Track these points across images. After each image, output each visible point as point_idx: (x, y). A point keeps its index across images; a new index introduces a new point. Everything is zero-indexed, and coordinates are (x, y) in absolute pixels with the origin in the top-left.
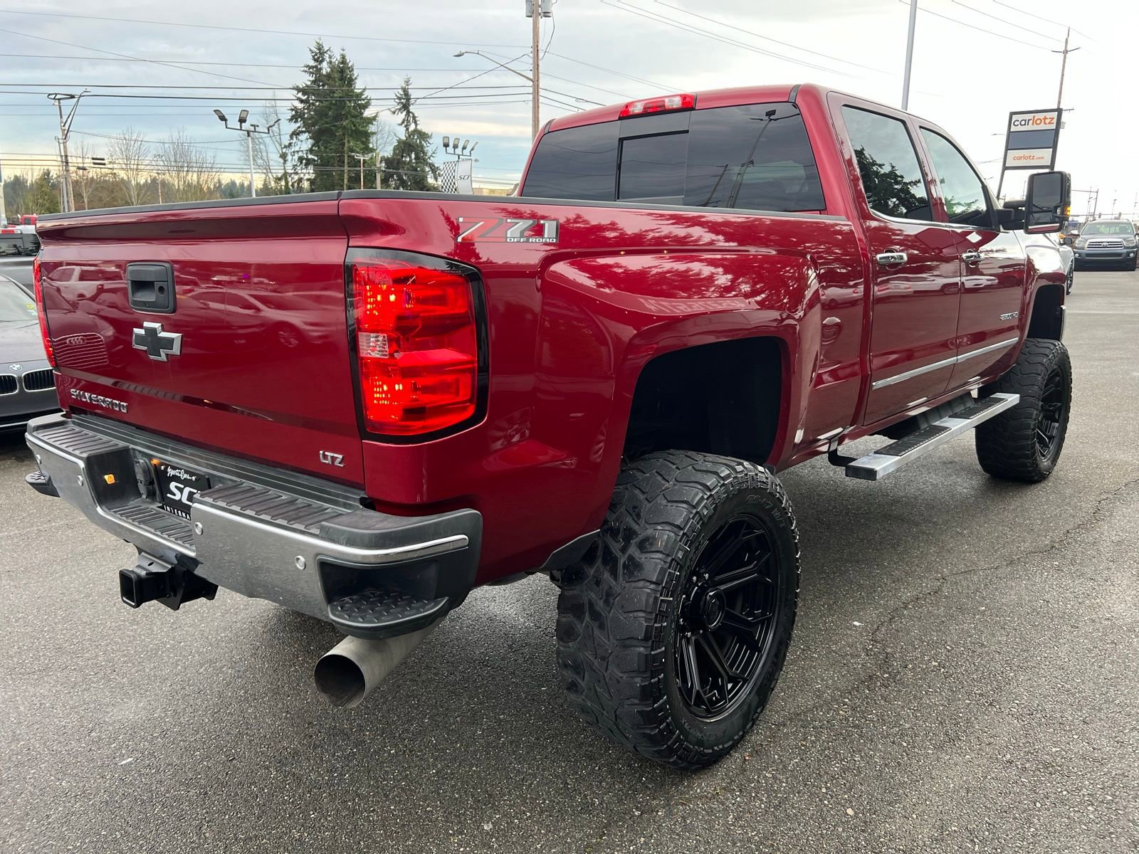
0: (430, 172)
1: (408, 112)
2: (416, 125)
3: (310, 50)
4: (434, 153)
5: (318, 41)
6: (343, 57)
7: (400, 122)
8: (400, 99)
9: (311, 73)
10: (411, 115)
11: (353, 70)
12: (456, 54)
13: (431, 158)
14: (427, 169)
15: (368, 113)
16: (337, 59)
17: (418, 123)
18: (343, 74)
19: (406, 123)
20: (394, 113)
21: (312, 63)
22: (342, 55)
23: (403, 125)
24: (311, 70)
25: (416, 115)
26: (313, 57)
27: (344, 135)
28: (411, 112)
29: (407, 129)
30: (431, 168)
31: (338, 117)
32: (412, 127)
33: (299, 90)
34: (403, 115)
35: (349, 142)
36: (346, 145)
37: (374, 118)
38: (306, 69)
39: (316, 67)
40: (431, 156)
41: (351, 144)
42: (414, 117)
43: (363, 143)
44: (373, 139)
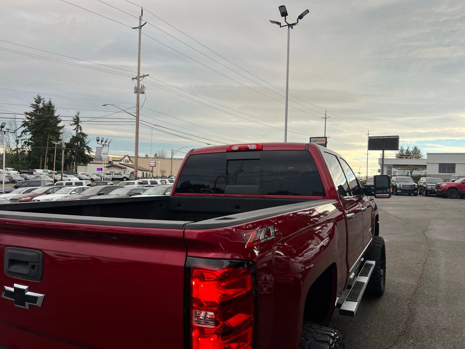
0: (87, 150)
1: (78, 125)
2: (81, 130)
3: (35, 98)
4: (89, 142)
5: (38, 95)
6: (50, 102)
7: (74, 129)
8: (74, 120)
9: (34, 107)
10: (79, 126)
11: (54, 107)
12: (103, 105)
13: (87, 144)
14: (85, 148)
15: (60, 125)
16: (47, 102)
17: (82, 130)
18: (49, 108)
19: (76, 129)
20: (71, 125)
21: (35, 103)
22: (50, 101)
23: (75, 130)
24: (34, 106)
25: (81, 127)
26: (36, 101)
27: (47, 133)
28: (79, 125)
29: (77, 132)
30: (87, 148)
31: (45, 126)
32: (79, 131)
33: (27, 114)
34: (75, 126)
35: (50, 136)
36: (48, 138)
37: (63, 127)
38: (31, 105)
39: (36, 105)
40: (87, 143)
41: (51, 137)
42: (80, 128)
43: (56, 137)
44: (61, 135)
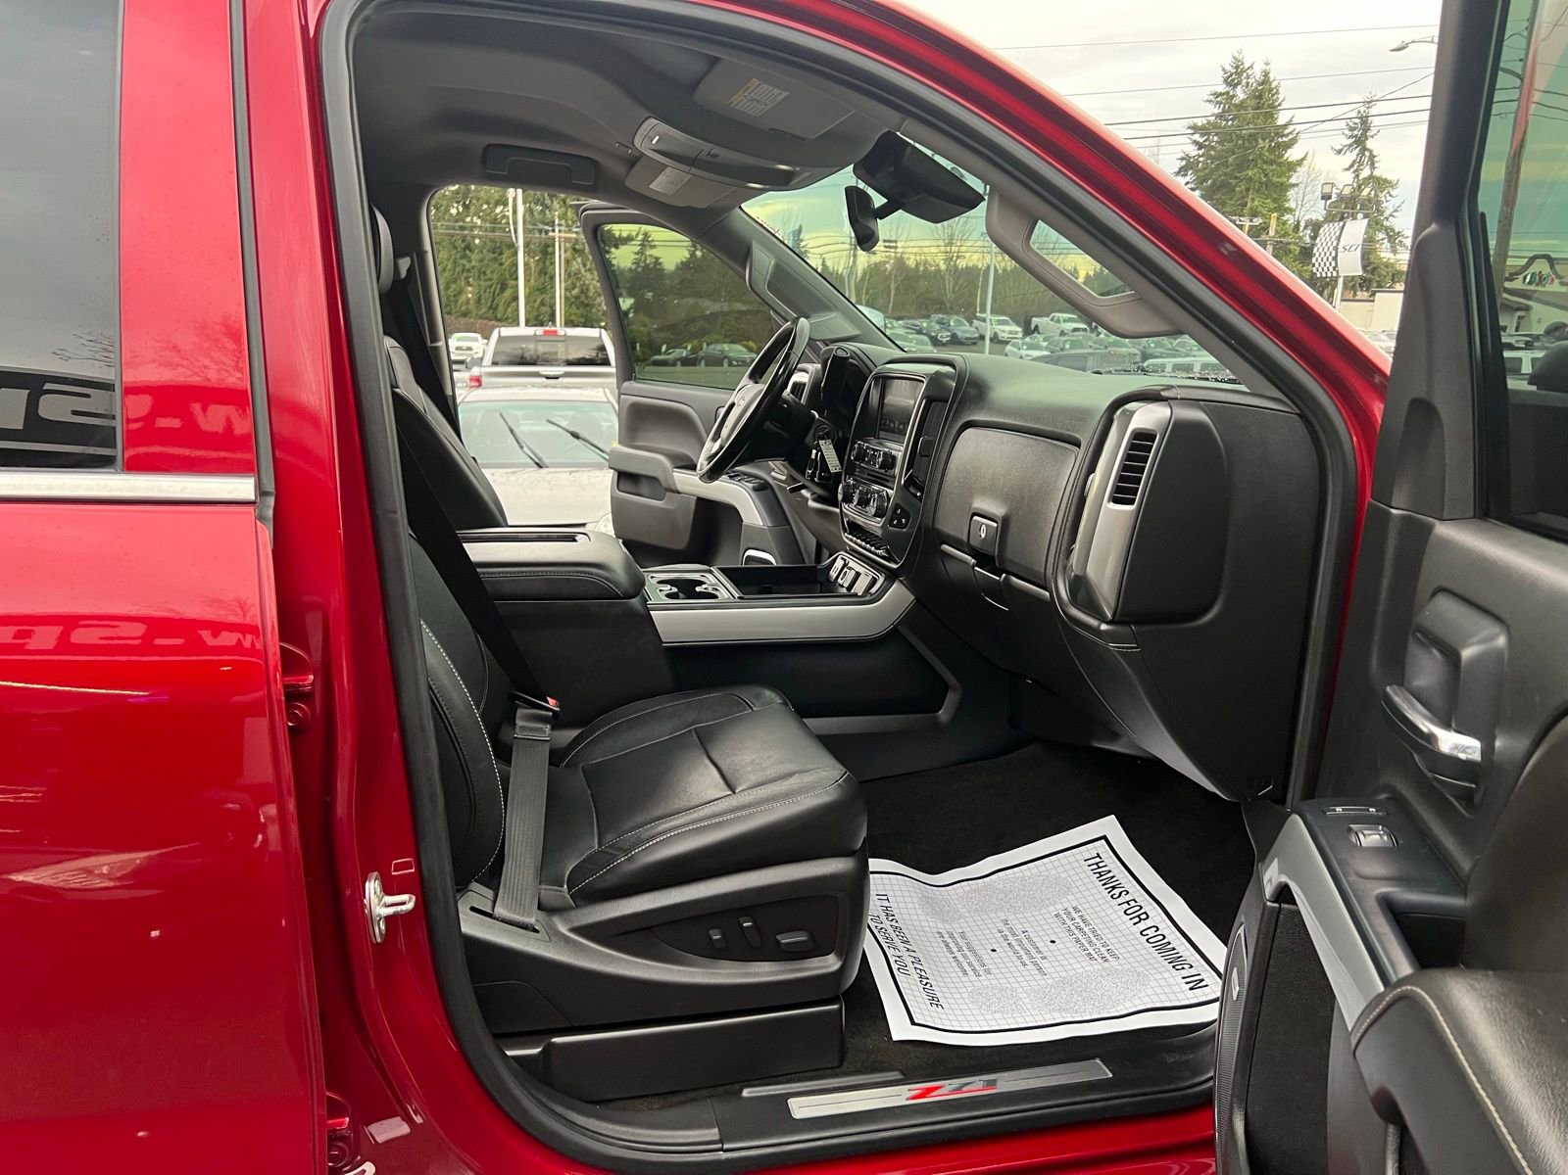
0: (1386, 241)
1: (1365, 149)
2: (1373, 166)
3: (1223, 69)
4: (1396, 211)
5: (1236, 55)
6: (1266, 74)
7: (1347, 166)
8: (1352, 129)
9: (1218, 103)
10: (1367, 153)
11: (1277, 92)
13: (1391, 219)
14: (1381, 235)
15: (1292, 155)
16: (1257, 74)
17: (1376, 165)
18: (1264, 98)
19: (1355, 167)
20: (1339, 152)
21: (1222, 88)
22: (1265, 71)
23: (1352, 170)
24: (1219, 99)
25: (1375, 153)
26: (1225, 81)
27: (1248, 190)
28: (1368, 150)
29: (1358, 176)
30: (1388, 234)
31: (1243, 165)
32: (1365, 173)
33: (1195, 128)
34: (1352, 156)
35: (1253, 200)
36: (1249, 205)
37: (1300, 163)
38: (1212, 97)
39: (1228, 93)
40: (1391, 215)
41: (1256, 203)
42: (1372, 157)
43: (1275, 200)
44: (1291, 193)
